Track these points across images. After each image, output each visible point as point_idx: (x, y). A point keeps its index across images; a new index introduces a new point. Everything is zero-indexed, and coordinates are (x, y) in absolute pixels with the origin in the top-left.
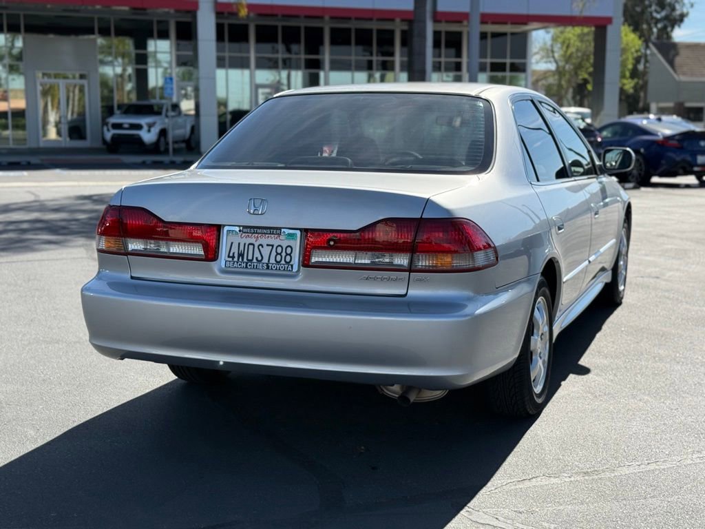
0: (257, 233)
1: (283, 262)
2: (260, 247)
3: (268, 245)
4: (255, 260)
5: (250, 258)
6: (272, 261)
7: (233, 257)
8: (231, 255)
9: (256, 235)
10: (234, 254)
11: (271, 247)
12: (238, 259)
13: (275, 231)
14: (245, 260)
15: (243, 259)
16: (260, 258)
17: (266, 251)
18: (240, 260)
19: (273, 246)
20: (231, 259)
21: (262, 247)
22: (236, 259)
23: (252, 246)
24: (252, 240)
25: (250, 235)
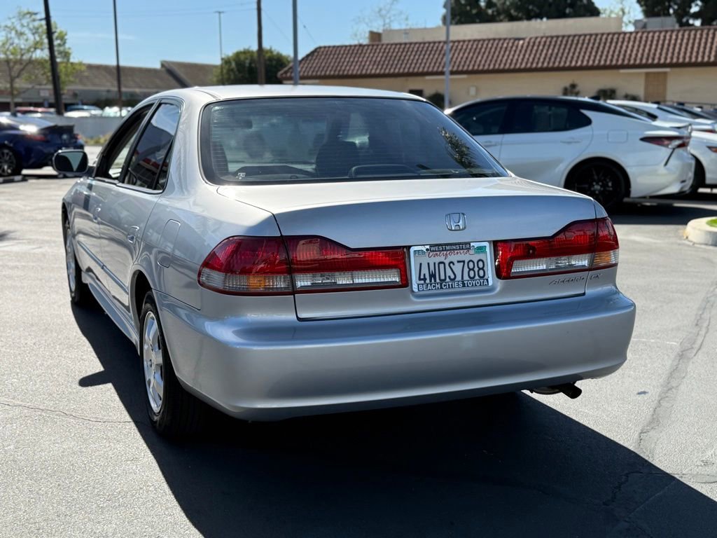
0: (445, 250)
1: (477, 277)
2: (451, 265)
3: (458, 262)
4: (448, 280)
5: (443, 277)
6: (466, 277)
7: (425, 279)
8: (422, 277)
9: (445, 252)
10: (424, 275)
11: (462, 263)
12: (431, 281)
13: (464, 246)
14: (438, 281)
15: (435, 280)
16: (452, 277)
17: (458, 268)
18: (433, 281)
19: (464, 262)
20: (422, 282)
21: (454, 264)
22: (428, 281)
23: (443, 265)
24: (442, 259)
25: (438, 253)
